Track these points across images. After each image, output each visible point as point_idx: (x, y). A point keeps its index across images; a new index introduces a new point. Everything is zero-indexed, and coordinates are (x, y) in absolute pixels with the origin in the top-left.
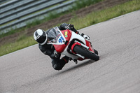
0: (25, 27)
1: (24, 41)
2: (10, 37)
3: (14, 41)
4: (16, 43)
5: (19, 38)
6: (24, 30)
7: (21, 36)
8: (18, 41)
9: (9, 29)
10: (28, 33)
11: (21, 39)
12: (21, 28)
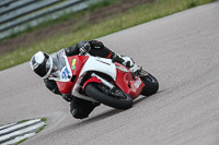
0: (85, 9)
1: (84, 31)
2: (63, 26)
3: (67, 32)
4: (71, 35)
5: (75, 27)
6: (83, 15)
7: (80, 24)
8: (75, 31)
9: (61, 13)
10: (91, 20)
11: (79, 29)
12: (79, 12)
